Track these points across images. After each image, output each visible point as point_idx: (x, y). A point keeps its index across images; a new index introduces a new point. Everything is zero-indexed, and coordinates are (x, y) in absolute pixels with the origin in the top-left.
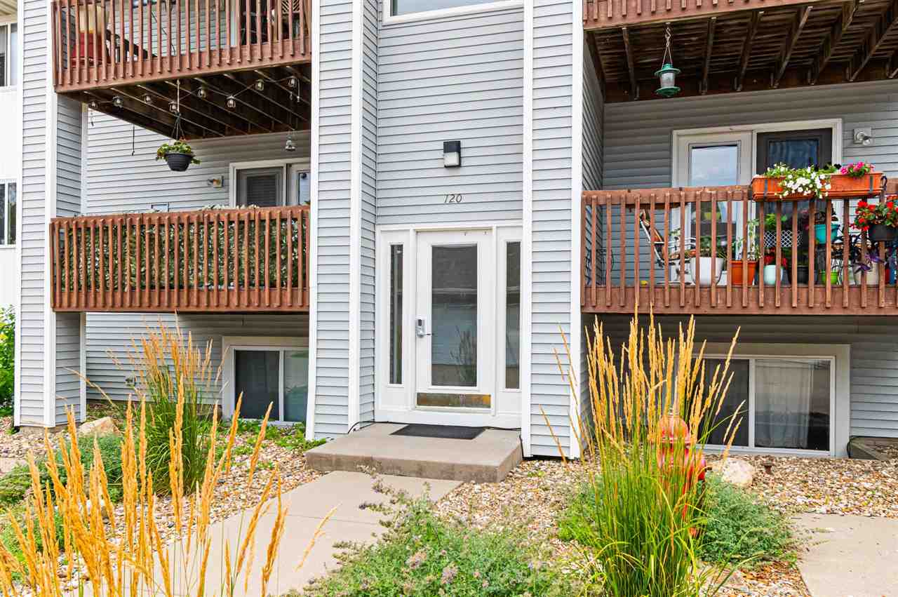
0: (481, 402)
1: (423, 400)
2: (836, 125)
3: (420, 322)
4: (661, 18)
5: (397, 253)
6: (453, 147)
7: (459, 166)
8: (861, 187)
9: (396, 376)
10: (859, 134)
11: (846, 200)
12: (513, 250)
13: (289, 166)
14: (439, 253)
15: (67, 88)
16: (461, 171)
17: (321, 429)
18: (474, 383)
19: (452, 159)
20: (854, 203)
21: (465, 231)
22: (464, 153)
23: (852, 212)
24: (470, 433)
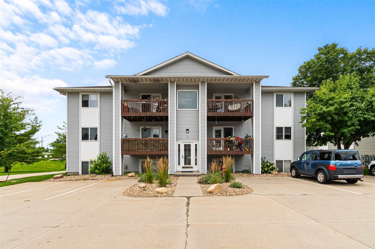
0: (192, 167)
1: (183, 168)
2: (233, 127)
3: (183, 156)
4: (216, 116)
5: (179, 145)
6: (187, 130)
7: (188, 133)
8: (238, 139)
9: (179, 164)
10: (236, 128)
11: (236, 140)
12: (196, 145)
13: (151, 128)
14: (185, 145)
15: (123, 116)
16: (189, 133)
17: (170, 172)
18: (190, 165)
19: (188, 132)
20: (237, 141)
21: (189, 142)
22: (189, 131)
23: (237, 142)
24: (192, 172)
